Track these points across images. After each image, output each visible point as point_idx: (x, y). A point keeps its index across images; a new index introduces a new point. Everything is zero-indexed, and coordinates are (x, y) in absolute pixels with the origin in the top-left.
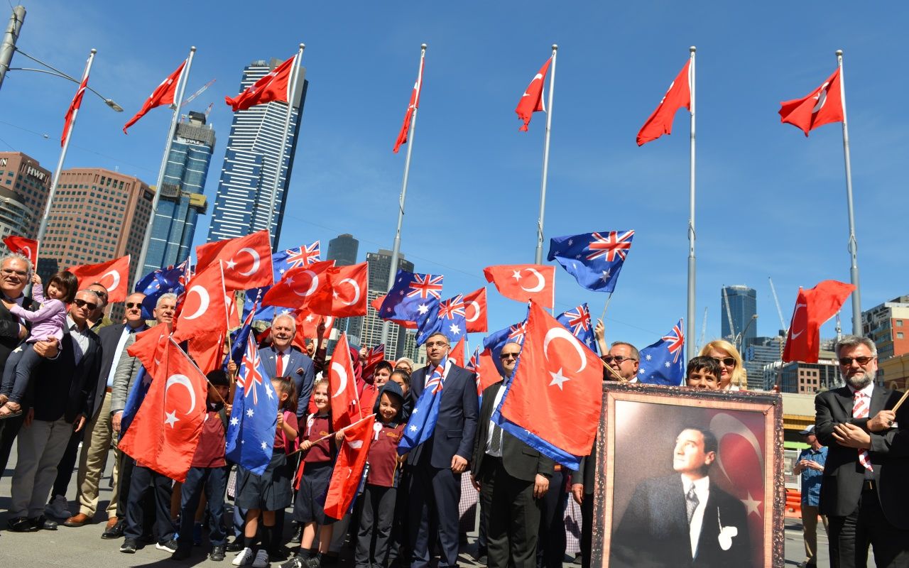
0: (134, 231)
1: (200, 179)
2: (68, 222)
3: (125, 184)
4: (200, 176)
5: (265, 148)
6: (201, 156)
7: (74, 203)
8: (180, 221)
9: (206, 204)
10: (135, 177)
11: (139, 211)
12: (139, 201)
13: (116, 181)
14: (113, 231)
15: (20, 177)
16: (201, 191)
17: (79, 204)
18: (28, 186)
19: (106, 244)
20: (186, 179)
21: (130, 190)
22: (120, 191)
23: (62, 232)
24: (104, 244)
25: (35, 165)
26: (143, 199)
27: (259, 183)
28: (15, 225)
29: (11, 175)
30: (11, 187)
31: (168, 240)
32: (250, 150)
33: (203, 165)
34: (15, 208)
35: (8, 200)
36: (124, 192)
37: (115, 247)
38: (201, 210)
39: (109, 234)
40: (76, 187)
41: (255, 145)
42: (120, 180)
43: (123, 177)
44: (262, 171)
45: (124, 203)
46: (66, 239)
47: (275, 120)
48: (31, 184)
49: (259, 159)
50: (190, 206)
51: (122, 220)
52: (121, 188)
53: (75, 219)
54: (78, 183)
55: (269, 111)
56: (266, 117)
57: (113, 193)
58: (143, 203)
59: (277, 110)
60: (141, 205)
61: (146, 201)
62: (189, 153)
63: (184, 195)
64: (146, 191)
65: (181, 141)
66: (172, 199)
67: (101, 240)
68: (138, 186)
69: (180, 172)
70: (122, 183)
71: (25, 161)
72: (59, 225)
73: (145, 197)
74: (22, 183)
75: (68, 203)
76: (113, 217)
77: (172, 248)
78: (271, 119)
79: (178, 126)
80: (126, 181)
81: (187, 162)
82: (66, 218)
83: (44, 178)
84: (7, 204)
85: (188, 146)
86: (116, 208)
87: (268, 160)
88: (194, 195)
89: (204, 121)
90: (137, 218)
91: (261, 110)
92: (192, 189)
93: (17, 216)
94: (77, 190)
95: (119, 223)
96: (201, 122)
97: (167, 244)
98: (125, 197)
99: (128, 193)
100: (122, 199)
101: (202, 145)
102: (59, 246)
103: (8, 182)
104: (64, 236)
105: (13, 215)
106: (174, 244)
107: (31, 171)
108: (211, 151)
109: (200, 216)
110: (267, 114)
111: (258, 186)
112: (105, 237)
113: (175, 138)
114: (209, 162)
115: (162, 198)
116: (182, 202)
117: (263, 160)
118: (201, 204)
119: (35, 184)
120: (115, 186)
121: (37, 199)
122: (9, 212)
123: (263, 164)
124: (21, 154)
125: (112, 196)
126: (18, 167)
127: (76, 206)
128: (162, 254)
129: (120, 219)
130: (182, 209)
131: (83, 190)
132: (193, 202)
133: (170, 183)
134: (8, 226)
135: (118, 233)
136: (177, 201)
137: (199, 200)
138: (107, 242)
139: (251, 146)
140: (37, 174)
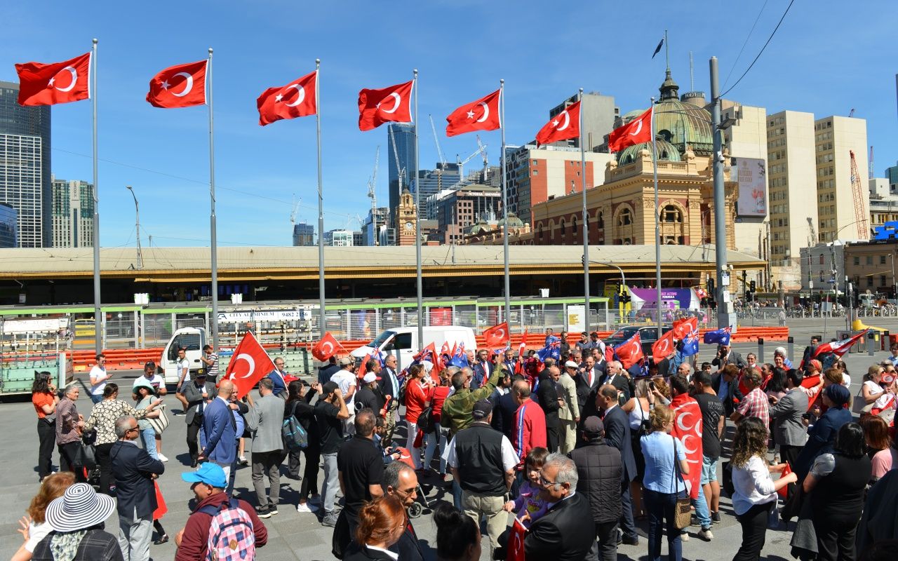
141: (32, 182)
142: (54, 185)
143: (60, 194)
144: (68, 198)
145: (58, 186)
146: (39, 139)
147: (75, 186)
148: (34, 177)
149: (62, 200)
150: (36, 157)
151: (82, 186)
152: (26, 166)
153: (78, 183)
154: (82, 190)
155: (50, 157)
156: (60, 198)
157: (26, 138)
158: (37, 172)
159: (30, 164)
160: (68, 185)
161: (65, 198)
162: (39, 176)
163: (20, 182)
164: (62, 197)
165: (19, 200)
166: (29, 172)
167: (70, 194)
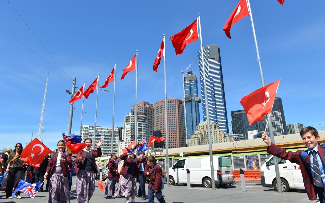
0: (179, 115)
1: (196, 92)
2: (161, 117)
3: (173, 101)
4: (196, 91)
5: (212, 75)
6: (194, 85)
7: (161, 111)
8: (194, 107)
9: (200, 99)
10: (175, 98)
11: (179, 108)
12: (178, 105)
13: (170, 101)
14: (174, 117)
15: (145, 108)
16: (197, 96)
17: (162, 111)
18: (148, 110)
19: (173, 121)
20: (192, 93)
21: (175, 102)
22: (172, 104)
23: (160, 121)
24: (172, 121)
25: (148, 104)
26: (179, 104)
27: (213, 87)
28: (146, 122)
29: (142, 108)
30: (143, 112)
31: (192, 114)
32: (207, 77)
33: (196, 87)
34: (145, 117)
35: (142, 116)
36: (173, 104)
37: (175, 121)
38: (199, 102)
39: (173, 118)
40: (160, 106)
41: (209, 75)
42: (171, 100)
43: (172, 99)
44: (213, 83)
45: (174, 107)
46: (162, 122)
47: (213, 65)
48: (148, 109)
49: (211, 79)
50: (195, 102)
51: (175, 112)
52: (172, 103)
53: (162, 116)
54: (161, 105)
55: (209, 63)
56: (209, 65)
57: (170, 105)
58: (180, 105)
59: (212, 61)
60: (179, 106)
61: (180, 104)
62: (190, 85)
63: (193, 99)
64: (179, 101)
65: (187, 82)
66: (189, 101)
67: (171, 120)
68: (177, 100)
69: (189, 92)
70: (172, 101)
71: (145, 103)
72: (159, 119)
73: (179, 103)
74: (146, 110)
75: (159, 112)
76: (172, 112)
77: (194, 116)
78: (211, 65)
79: (184, 78)
80: (173, 100)
81: (190, 88)
82: (160, 116)
83: (151, 107)
84: (142, 117)
85: (189, 83)
86: (172, 109)
87: (214, 79)
88: (196, 98)
89: (192, 74)
90: (179, 110)
91: (207, 63)
92: (195, 96)
93: (146, 120)
94: (161, 107)
95: (174, 113)
96: (191, 74)
97: (192, 116)
98: (174, 105)
99: (174, 104)
100: (173, 106)
101: (193, 81)
102: (160, 125)
103: (142, 111)
104: (161, 122)
105: (145, 120)
106: (194, 115)
107: (147, 105)
108: (197, 82)
109: (199, 104)
110: (209, 64)
111: (213, 88)
112: (172, 119)
113: (185, 82)
114: (197, 86)
115: (186, 102)
116: (193, 101)
117: (213, 79)
118: (199, 100)
119: (149, 109)
120: (170, 103)
121: (151, 113)
122: (143, 119)
123: (213, 80)
124: (144, 102)
125: (170, 106)
126: (144, 106)
127: (162, 112)
128: (191, 119)
129: (174, 112)
130: (193, 103)
131: (162, 106)
132: (196, 100)
133: (187, 96)
134: (144, 123)
135: (175, 117)
136: (191, 101)
137: (197, 99)
138: (173, 120)
139: (208, 76)
140: (149, 106)
141: (280, 126)
142: (289, 126)
143: (291, 129)
144: (294, 130)
145: (290, 126)
146: (280, 112)
147: (296, 125)
148: (280, 124)
149: (292, 131)
150: (280, 118)
151: (298, 125)
152: (277, 121)
153: (297, 124)
154: (299, 126)
155: (284, 117)
156: (291, 130)
157: (275, 112)
158: (281, 123)
159: (278, 120)
160: (293, 125)
161: (293, 130)
162: (282, 124)
163: (276, 127)
164: (292, 130)
165: (277, 133)
166: (278, 123)
167: (295, 128)
